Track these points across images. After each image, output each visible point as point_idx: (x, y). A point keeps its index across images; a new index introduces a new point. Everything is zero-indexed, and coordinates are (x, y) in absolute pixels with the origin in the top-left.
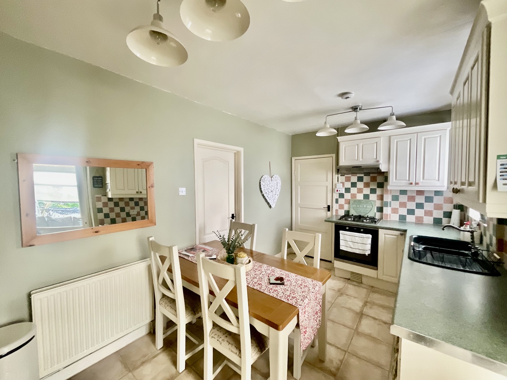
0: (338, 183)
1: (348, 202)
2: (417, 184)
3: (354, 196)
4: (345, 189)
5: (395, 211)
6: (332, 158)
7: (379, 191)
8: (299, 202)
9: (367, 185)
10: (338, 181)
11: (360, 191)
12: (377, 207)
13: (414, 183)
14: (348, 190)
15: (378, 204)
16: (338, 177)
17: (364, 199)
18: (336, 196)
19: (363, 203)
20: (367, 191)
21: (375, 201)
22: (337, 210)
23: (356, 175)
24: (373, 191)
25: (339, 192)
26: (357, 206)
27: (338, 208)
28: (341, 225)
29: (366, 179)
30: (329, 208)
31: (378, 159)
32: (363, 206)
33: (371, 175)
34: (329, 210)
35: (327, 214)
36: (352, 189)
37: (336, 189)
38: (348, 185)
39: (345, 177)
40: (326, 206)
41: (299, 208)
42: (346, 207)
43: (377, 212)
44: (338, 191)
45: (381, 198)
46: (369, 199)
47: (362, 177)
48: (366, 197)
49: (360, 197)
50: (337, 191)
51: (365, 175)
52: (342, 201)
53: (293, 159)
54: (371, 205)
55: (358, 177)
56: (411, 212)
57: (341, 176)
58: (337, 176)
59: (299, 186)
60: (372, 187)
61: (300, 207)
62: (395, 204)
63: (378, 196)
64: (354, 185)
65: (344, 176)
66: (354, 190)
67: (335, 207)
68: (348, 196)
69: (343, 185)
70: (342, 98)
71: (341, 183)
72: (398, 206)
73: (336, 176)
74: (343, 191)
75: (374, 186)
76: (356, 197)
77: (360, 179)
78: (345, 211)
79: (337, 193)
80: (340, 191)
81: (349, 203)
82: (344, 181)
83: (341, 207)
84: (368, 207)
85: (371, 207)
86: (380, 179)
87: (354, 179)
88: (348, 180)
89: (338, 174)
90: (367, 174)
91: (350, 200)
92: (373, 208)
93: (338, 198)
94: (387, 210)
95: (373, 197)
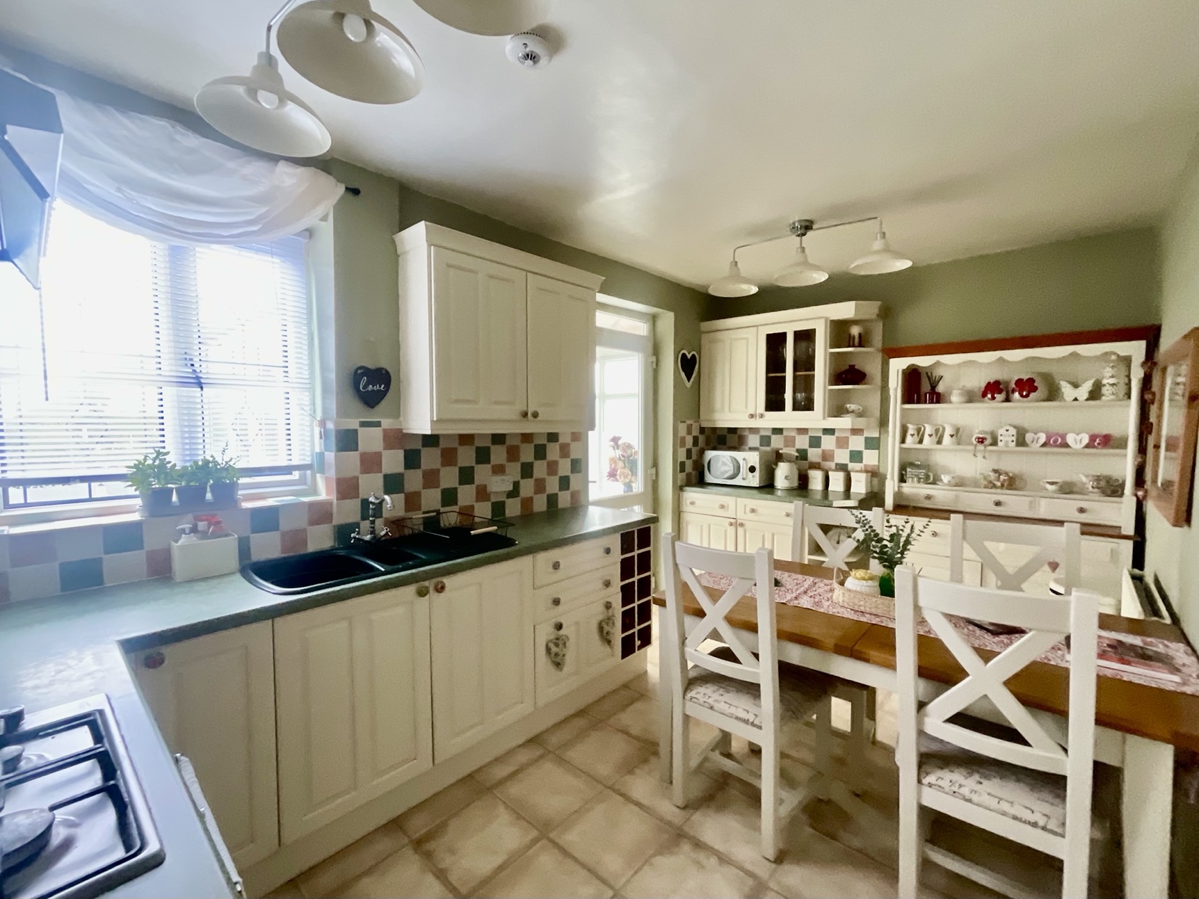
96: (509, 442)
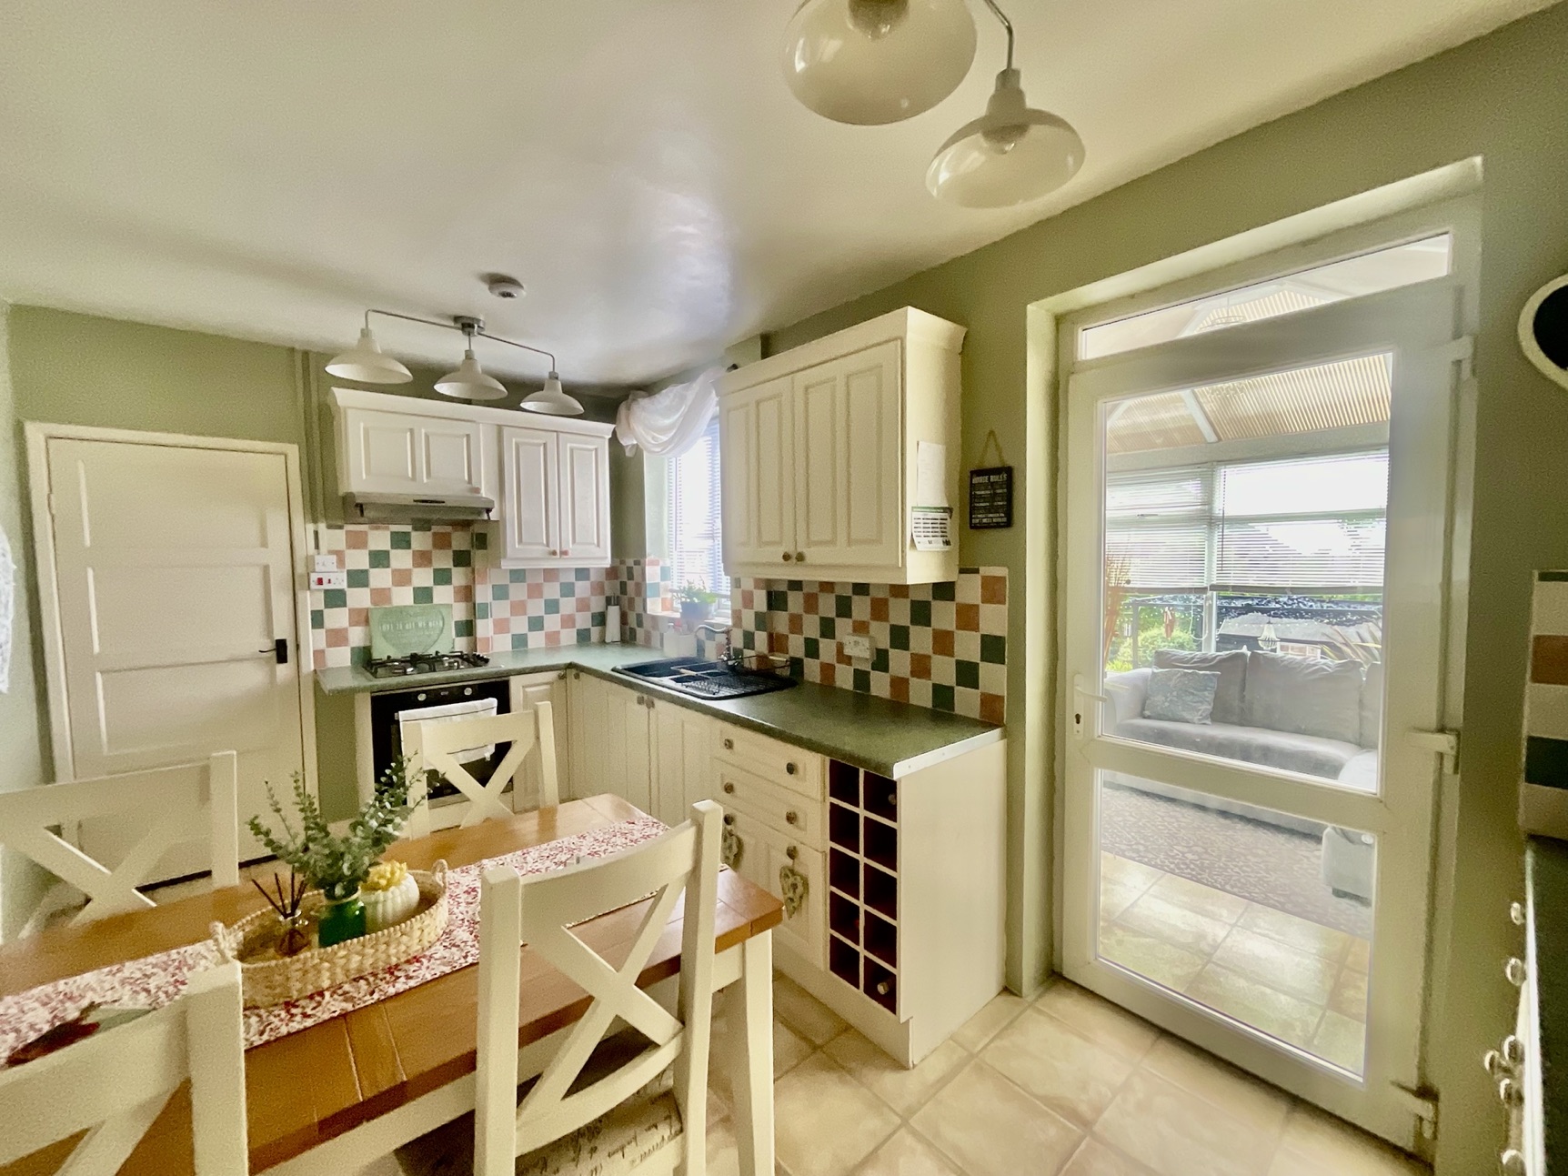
0: (319, 554)
1: (363, 618)
2: (564, 553)
3: (381, 596)
4: (349, 572)
5: (501, 626)
6: (283, 457)
7: (459, 576)
8: (97, 649)
9: (423, 559)
10: (317, 547)
11: (402, 578)
12: (456, 622)
13: (558, 552)
14: (358, 578)
15: (459, 612)
16: (316, 533)
17: (415, 602)
18: (311, 601)
19: (416, 615)
20: (423, 577)
21: (450, 606)
22: (319, 654)
23: (387, 529)
24: (442, 577)
25: (326, 586)
26: (395, 626)
27: (322, 645)
28: (388, 693)
29: (420, 540)
30: (281, 652)
31: (475, 484)
32: (416, 625)
33: (435, 529)
34: (282, 658)
35: (273, 674)
36: (373, 572)
37: (314, 577)
38: (359, 560)
39: (347, 532)
40: (269, 645)
41: (98, 675)
42: (357, 637)
43: (457, 635)
44: (325, 581)
45: (467, 594)
46: (432, 601)
47: (407, 534)
48: (423, 595)
49: (403, 597)
50: (320, 581)
51: (415, 529)
52: (337, 618)
53: (35, 433)
54: (440, 617)
55: (392, 533)
56: (536, 624)
57: (329, 527)
58: (311, 527)
59: (90, 573)
60: (437, 565)
61: (101, 672)
62: (501, 609)
63: (457, 591)
64: (379, 559)
65: (341, 527)
66: (380, 578)
67: (312, 640)
68: (359, 598)
69: (341, 563)
70: (491, 289)
71: (331, 552)
72: (507, 614)
73: (304, 530)
74: (340, 581)
75: (444, 560)
76: (389, 600)
77: (401, 541)
78: (353, 649)
79: (319, 590)
80: (330, 581)
81: (367, 622)
82: (342, 546)
83: (337, 638)
84: (430, 624)
85: (441, 623)
86: (460, 541)
87: (380, 539)
88: (357, 542)
89: (315, 521)
90: (422, 525)
91: (367, 609)
92: (446, 626)
93: (321, 606)
94: (484, 628)
95: (443, 595)
96: (874, 593)
